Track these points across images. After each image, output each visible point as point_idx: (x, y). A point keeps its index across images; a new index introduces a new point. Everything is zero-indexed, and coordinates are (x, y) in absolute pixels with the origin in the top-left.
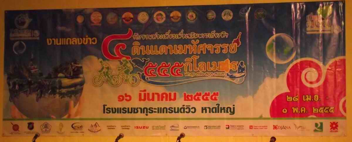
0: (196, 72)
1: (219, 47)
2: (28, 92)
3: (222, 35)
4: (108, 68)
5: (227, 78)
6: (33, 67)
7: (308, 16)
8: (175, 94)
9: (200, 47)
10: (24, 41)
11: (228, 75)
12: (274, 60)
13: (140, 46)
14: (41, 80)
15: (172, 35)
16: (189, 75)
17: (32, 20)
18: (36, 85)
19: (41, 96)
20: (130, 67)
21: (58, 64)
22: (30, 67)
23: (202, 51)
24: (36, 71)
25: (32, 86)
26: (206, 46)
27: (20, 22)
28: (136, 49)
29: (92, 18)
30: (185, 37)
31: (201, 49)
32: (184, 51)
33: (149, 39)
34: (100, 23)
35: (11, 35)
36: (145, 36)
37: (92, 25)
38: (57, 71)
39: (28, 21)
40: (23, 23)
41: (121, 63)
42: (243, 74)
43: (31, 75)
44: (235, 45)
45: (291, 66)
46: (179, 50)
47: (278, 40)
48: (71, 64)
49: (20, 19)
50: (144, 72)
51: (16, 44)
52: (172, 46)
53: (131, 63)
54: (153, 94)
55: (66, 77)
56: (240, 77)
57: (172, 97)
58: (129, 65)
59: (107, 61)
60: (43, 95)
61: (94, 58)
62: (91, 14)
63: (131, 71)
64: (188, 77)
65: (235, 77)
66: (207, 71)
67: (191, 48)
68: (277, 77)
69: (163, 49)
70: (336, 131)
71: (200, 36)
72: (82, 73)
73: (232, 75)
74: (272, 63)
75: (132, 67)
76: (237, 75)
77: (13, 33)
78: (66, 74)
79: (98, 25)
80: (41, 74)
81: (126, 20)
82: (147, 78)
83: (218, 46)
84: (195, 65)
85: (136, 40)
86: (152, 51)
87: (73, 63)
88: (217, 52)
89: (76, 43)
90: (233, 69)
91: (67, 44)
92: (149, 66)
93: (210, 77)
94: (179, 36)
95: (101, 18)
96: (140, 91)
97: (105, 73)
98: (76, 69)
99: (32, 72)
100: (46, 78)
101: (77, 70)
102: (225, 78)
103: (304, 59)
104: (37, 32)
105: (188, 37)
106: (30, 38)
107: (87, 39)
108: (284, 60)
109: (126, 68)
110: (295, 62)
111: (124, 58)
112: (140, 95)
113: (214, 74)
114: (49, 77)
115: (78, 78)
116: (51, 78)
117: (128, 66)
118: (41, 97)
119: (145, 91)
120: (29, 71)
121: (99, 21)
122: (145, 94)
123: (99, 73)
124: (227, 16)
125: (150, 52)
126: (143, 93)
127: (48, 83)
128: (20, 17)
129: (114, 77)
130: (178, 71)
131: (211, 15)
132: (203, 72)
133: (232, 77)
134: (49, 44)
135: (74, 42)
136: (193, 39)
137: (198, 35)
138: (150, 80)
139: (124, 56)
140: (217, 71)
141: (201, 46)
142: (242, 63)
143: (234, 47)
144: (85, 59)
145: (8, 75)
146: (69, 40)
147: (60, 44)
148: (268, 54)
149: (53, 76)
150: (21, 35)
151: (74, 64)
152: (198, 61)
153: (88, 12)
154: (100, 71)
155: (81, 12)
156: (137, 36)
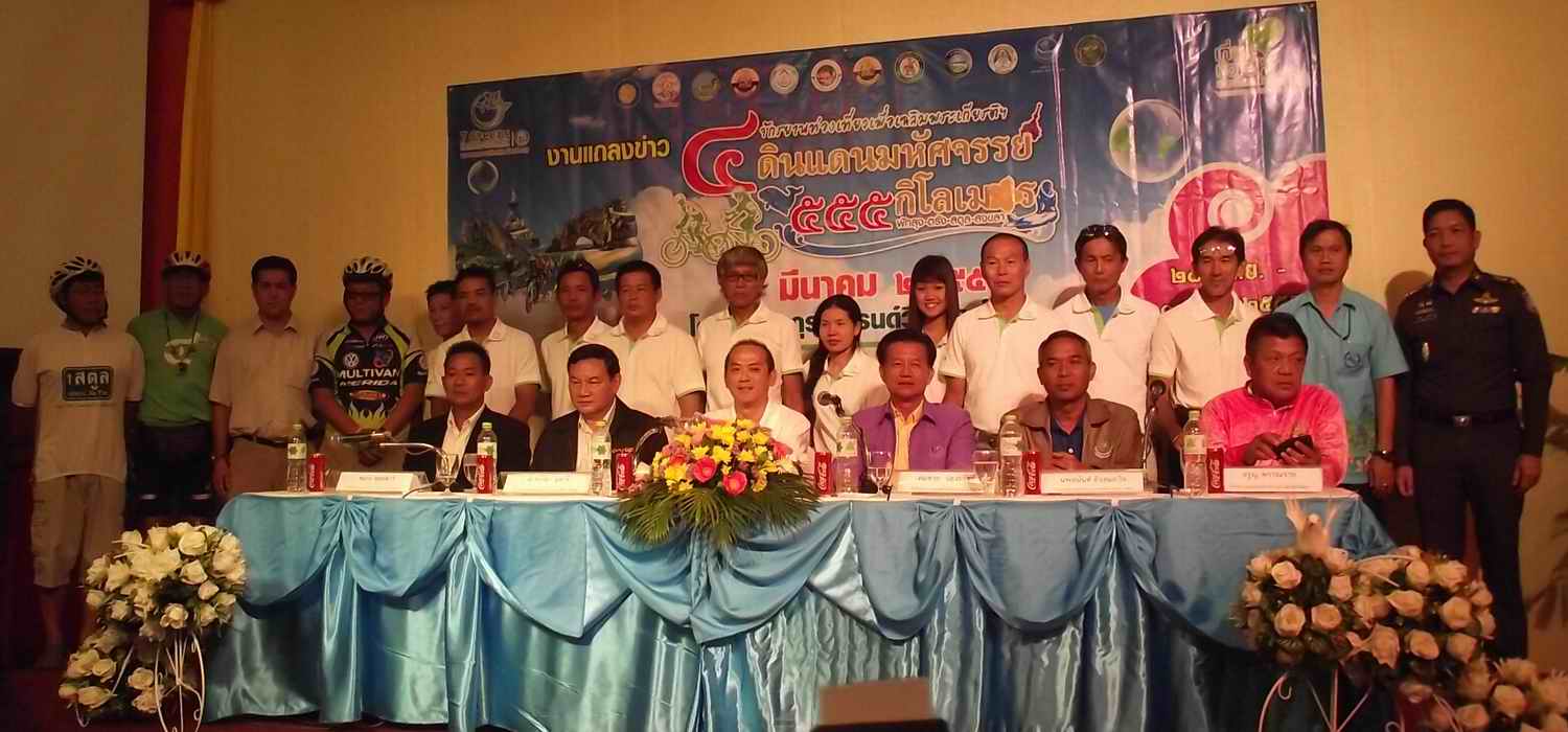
0: (925, 216)
1: (985, 145)
2: (506, 289)
3: (992, 114)
4: (699, 218)
6: (515, 223)
7: (1219, 49)
8: (873, 278)
9: (936, 148)
10: (493, 159)
11: (1010, 220)
12: (1133, 174)
13: (778, 155)
14: (536, 257)
15: (861, 121)
16: (908, 226)
17: (510, 104)
18: (523, 270)
19: (537, 297)
20: (754, 213)
21: (575, 214)
22: (507, 223)
23: (939, 159)
24: (524, 234)
25: (514, 274)
26: (951, 144)
27: (483, 112)
28: (770, 163)
29: (656, 90)
30: (894, 124)
31: (937, 155)
32: (893, 160)
33: (801, 134)
34: (676, 100)
35: (463, 147)
36: (793, 129)
37: (656, 106)
38: (572, 232)
39: (501, 107)
40: (490, 115)
41: (732, 203)
42: (1053, 215)
43: (513, 245)
44: (1027, 138)
45: (1180, 185)
46: (879, 159)
47: (1140, 118)
48: (608, 211)
49: (484, 102)
50: (791, 224)
51: (477, 166)
52: (860, 149)
53: (756, 200)
54: (816, 280)
55: (596, 246)
56: (1045, 223)
57: (867, 287)
58: (752, 205)
59: (695, 199)
60: (541, 296)
61: (664, 193)
62: (652, 79)
63: (758, 221)
64: (905, 231)
65: (1030, 225)
66: (955, 212)
67: (909, 152)
68: (1144, 219)
69: (838, 160)
71: (934, 119)
72: (635, 233)
73: (1021, 221)
74: (1127, 180)
75: (759, 213)
77: (467, 141)
78: (595, 237)
79: (671, 105)
80: (536, 242)
81: (740, 89)
82: (800, 240)
83: (982, 143)
84: (922, 195)
85: (767, 140)
86: (808, 165)
87: (611, 209)
88: (981, 158)
89: (618, 158)
90: (1024, 202)
91: (597, 160)
92: (804, 207)
93: (963, 228)
94: (879, 123)
95: (677, 88)
96: (783, 274)
97: (693, 231)
98: (619, 224)
99: (515, 237)
100: (549, 250)
101: (622, 226)
103: (1212, 167)
104: (523, 136)
105: (901, 123)
106: (510, 152)
107: (644, 143)
108: (1159, 170)
109: (744, 215)
110: (1188, 177)
111: (740, 189)
112: (783, 282)
113: (973, 219)
114: (555, 247)
115: (624, 245)
116: (558, 249)
117: (750, 209)
118: (536, 300)
119: (795, 272)
120: (507, 233)
121: (674, 97)
122: (795, 281)
123: (678, 232)
124: (1003, 62)
125: (806, 169)
126: (789, 279)
127: (553, 264)
128: (481, 100)
129: (716, 240)
130: (880, 216)
131: (961, 62)
132: (944, 214)
134: (551, 163)
135: (614, 155)
136: (913, 129)
137: (927, 117)
138: (807, 243)
139: (738, 184)
140: (981, 210)
141: (936, 145)
142: (1046, 186)
143: (1023, 143)
144: (642, 195)
145: (458, 248)
146: (601, 150)
147: (580, 161)
148: (1116, 158)
149: (563, 247)
150: (486, 145)
151: (615, 210)
152: (931, 185)
153: (645, 74)
154: (678, 227)
155: (629, 76)
156: (770, 130)
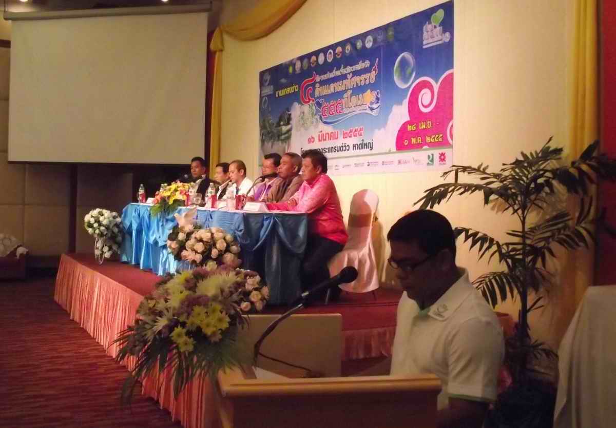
0: (350, 108)
2: (268, 141)
3: (366, 64)
5: (369, 111)
7: (425, 27)
8: (338, 132)
11: (369, 107)
12: (400, 85)
13: (319, 88)
15: (337, 72)
16: (346, 112)
17: (270, 76)
19: (273, 143)
21: (281, 114)
22: (269, 118)
23: (353, 85)
24: (271, 122)
27: (265, 80)
28: (317, 91)
29: (296, 67)
32: (343, 87)
33: (324, 79)
35: (262, 92)
37: (296, 73)
38: (280, 120)
39: (268, 78)
40: (267, 81)
41: (310, 107)
43: (269, 125)
44: (374, 73)
45: (411, 89)
46: (339, 86)
47: (402, 61)
48: (286, 112)
50: (321, 113)
51: (263, 99)
52: (336, 83)
53: (315, 105)
54: (326, 134)
55: (284, 125)
56: (377, 108)
57: (336, 136)
58: (314, 107)
59: (303, 106)
61: (297, 104)
63: (314, 113)
66: (356, 105)
67: (347, 83)
68: (402, 104)
69: (332, 88)
70: (444, 164)
72: (291, 119)
73: (371, 107)
74: (398, 88)
75: (315, 110)
76: (375, 106)
77: (263, 90)
78: (284, 122)
79: (299, 72)
80: (273, 124)
81: (312, 64)
82: (323, 119)
83: (363, 77)
84: (349, 100)
85: (317, 82)
86: (325, 91)
88: (363, 83)
90: (373, 100)
91: (285, 94)
92: (324, 107)
93: (358, 112)
94: (341, 72)
95: (300, 66)
100: (275, 127)
101: (289, 117)
102: (367, 111)
103: (421, 79)
104: (272, 87)
105: (345, 72)
106: (270, 93)
107: (293, 87)
108: (407, 83)
109: (311, 111)
110: (413, 86)
111: (311, 102)
112: (319, 136)
113: (360, 108)
115: (289, 124)
116: (278, 127)
117: (313, 109)
119: (321, 131)
120: (268, 122)
121: (299, 69)
122: (322, 135)
123: (299, 118)
124: (369, 43)
127: (276, 132)
128: (266, 76)
130: (340, 109)
131: (359, 45)
133: (372, 109)
134: (277, 96)
135: (288, 92)
136: (348, 73)
137: (351, 68)
139: (311, 100)
140: (363, 104)
141: (353, 79)
142: (378, 93)
143: (373, 76)
144: (293, 106)
146: (286, 90)
147: (282, 95)
148: (395, 79)
150: (266, 91)
151: (288, 111)
152: (351, 96)
153: (294, 62)
155: (291, 63)
156: (318, 78)
